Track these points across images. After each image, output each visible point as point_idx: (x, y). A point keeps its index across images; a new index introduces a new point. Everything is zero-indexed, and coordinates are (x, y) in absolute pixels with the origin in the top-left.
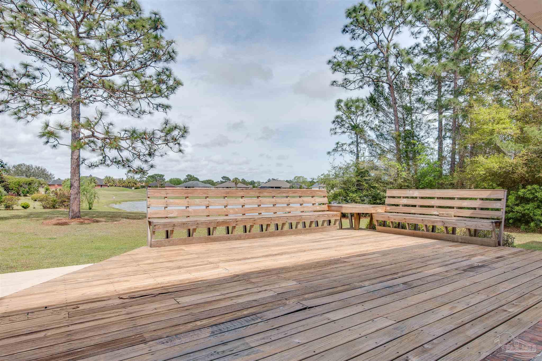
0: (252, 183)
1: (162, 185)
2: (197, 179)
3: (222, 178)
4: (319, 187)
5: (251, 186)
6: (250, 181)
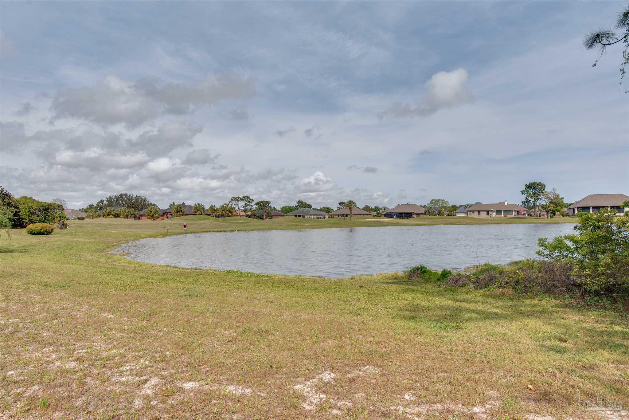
0: (377, 209)
1: (268, 213)
2: (309, 206)
3: (339, 204)
4: (467, 211)
5: (375, 213)
6: (373, 207)
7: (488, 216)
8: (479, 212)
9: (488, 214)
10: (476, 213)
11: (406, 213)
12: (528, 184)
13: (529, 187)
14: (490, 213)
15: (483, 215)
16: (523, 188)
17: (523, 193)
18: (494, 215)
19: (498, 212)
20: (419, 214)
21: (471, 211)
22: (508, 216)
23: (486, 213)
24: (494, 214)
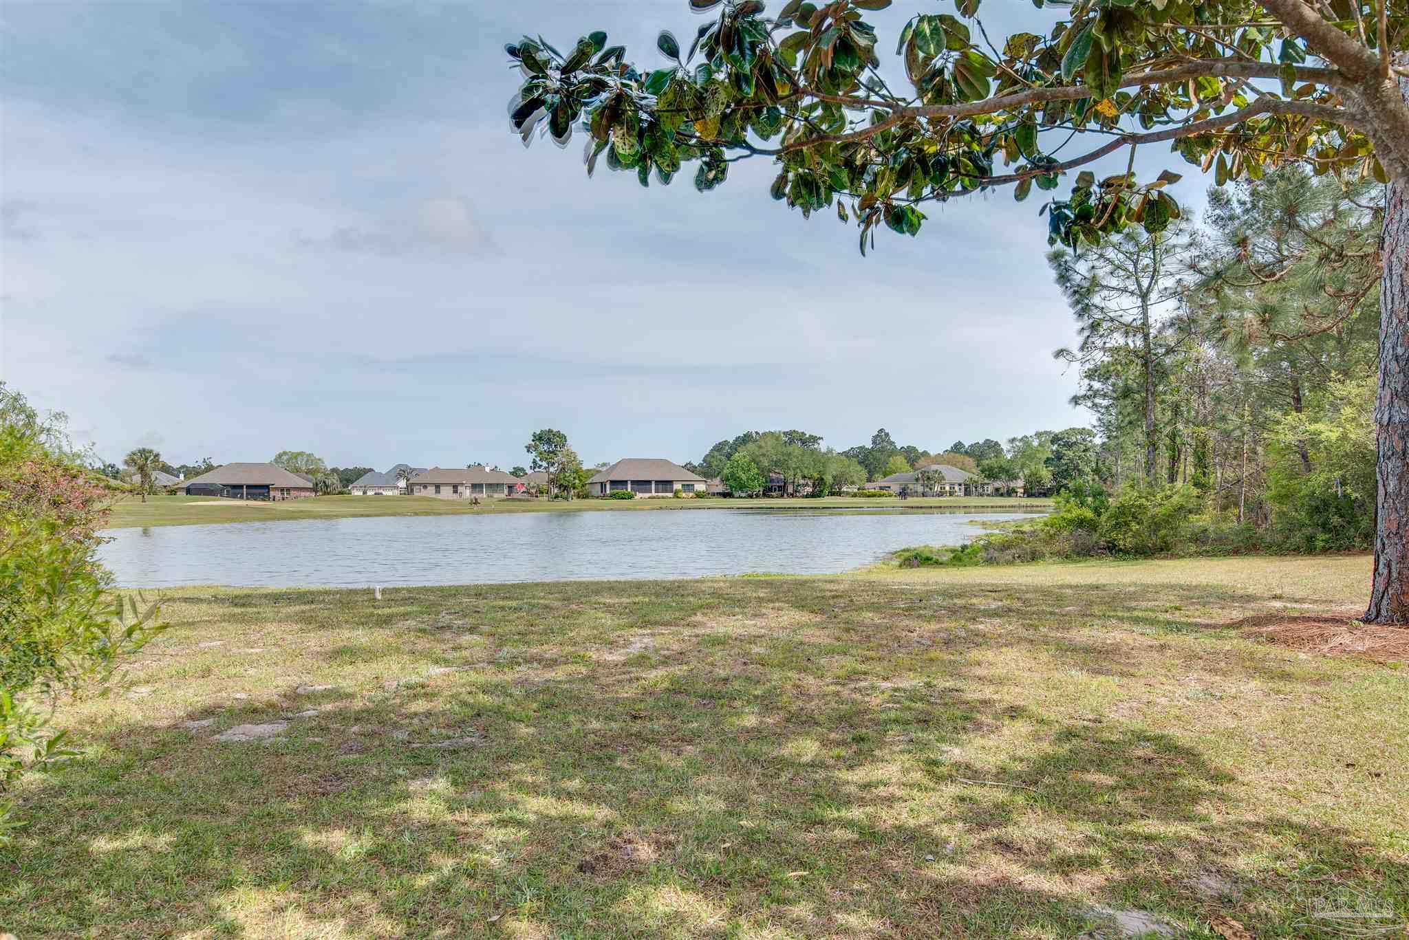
4: (411, 485)
7: (456, 496)
8: (438, 487)
9: (455, 491)
10: (431, 489)
11: (249, 487)
12: (538, 432)
13: (539, 438)
14: (460, 489)
15: (447, 492)
16: (529, 440)
17: (528, 449)
18: (467, 493)
19: (476, 487)
20: (288, 490)
21: (418, 484)
22: (496, 495)
23: (451, 489)
24: (468, 491)
